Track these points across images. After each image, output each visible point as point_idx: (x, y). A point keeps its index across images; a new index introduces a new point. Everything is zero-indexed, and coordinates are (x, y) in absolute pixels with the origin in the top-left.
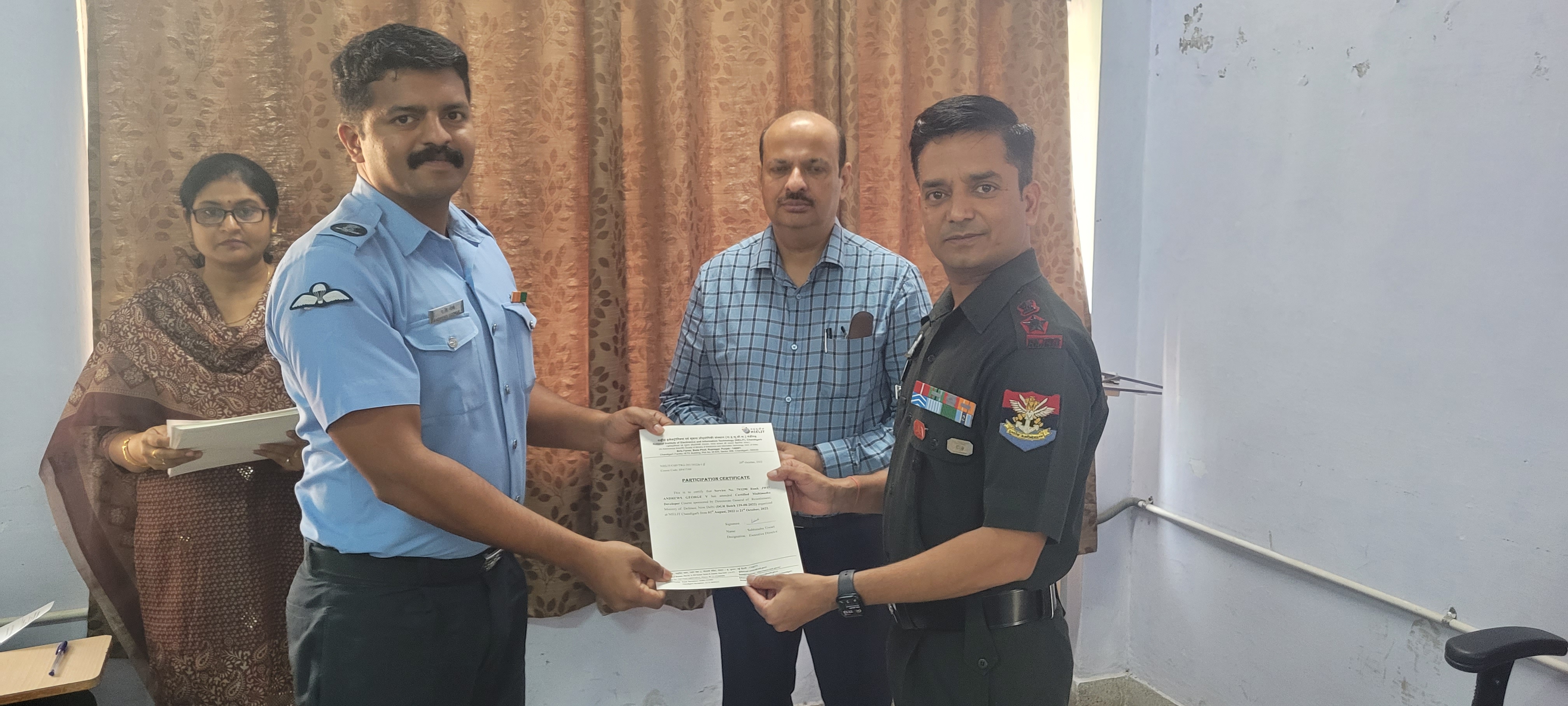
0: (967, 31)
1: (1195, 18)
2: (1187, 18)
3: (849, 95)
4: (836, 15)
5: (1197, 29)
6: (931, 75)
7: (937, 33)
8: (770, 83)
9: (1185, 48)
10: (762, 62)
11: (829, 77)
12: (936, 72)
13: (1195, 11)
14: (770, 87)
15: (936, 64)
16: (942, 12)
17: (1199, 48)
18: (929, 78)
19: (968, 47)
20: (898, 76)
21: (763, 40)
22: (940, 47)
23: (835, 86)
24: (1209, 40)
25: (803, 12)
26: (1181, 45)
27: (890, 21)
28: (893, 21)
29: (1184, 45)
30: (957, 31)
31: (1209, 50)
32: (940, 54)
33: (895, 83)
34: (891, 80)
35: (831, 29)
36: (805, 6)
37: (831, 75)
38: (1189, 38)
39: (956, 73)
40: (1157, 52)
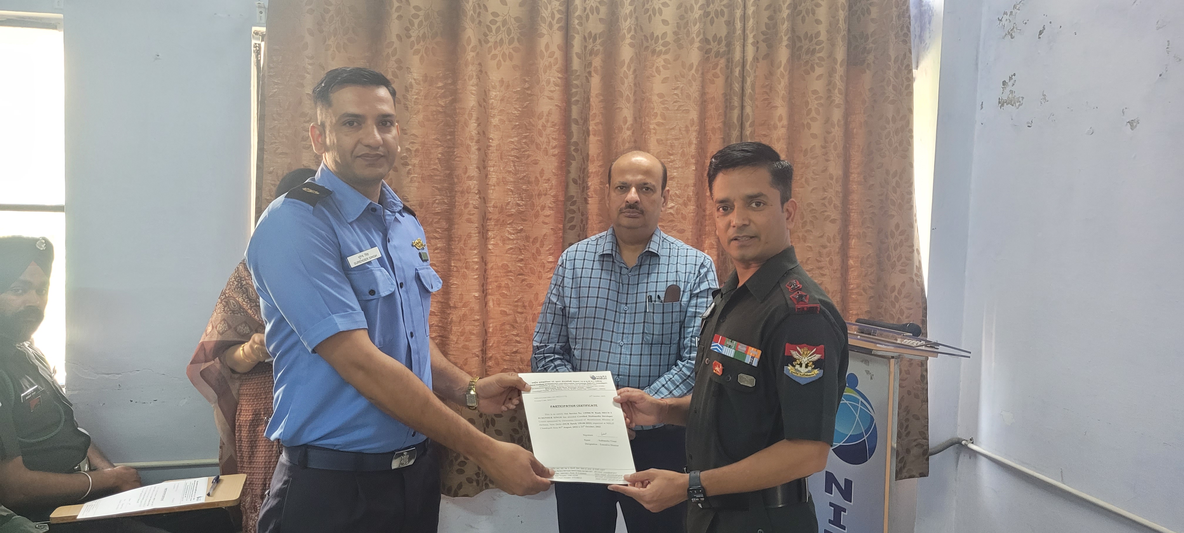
0: (836, 91)
1: (1010, 84)
2: (1004, 83)
3: (748, 134)
4: (740, 79)
5: (1011, 92)
6: (809, 121)
7: (815, 92)
8: (693, 126)
9: (1003, 105)
10: (687, 111)
11: (734, 122)
12: (814, 119)
13: (1011, 78)
14: (693, 129)
15: (813, 114)
16: (819, 77)
17: (1013, 105)
18: (808, 123)
19: (837, 102)
20: (785, 122)
21: (688, 96)
22: (816, 102)
24: (1021, 99)
25: (718, 77)
26: (999, 102)
27: (780, 84)
28: (783, 84)
29: (1001, 103)
30: (829, 91)
31: (1020, 107)
32: (816, 107)
33: (782, 127)
34: (779, 125)
35: (736, 89)
36: (719, 73)
37: (735, 121)
38: (1005, 98)
39: (827, 120)
40: (982, 108)
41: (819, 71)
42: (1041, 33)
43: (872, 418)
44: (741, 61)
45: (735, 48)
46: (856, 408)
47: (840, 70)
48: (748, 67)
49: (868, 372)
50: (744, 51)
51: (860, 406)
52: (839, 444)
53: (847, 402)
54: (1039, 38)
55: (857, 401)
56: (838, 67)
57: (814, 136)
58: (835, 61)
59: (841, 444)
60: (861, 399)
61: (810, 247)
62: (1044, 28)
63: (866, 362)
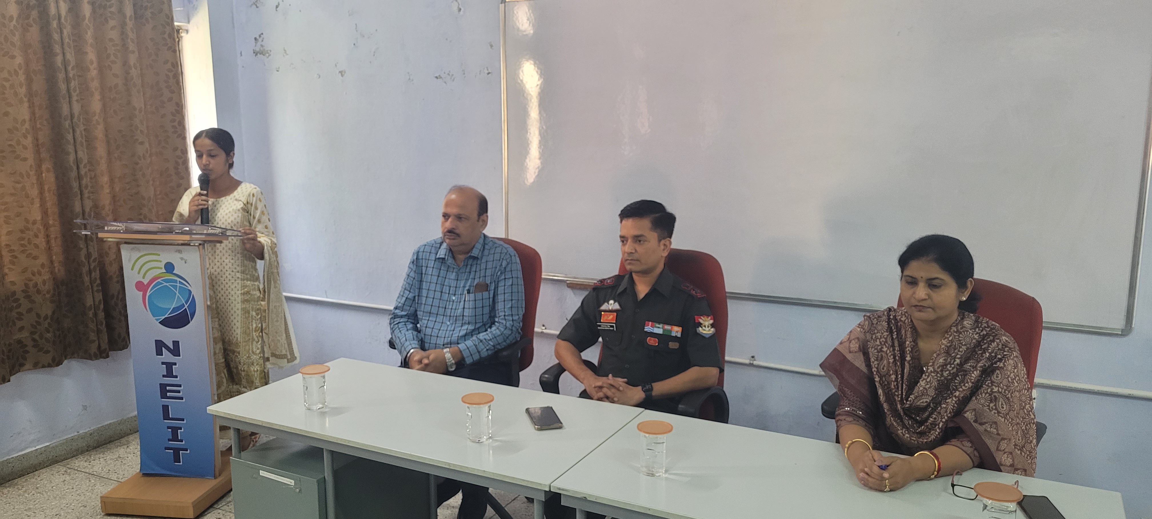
0: (129, 40)
1: (260, 40)
2: (256, 39)
4: (59, 31)
6: (110, 63)
7: (111, 40)
8: (20, 70)
9: (256, 55)
12: (113, 62)
13: (260, 36)
14: (21, 72)
15: (112, 58)
16: (113, 28)
17: (264, 55)
18: (109, 65)
19: (131, 49)
20: (95, 65)
22: (113, 48)
23: (63, 71)
24: (269, 52)
26: (254, 53)
27: (87, 34)
28: (89, 33)
29: (256, 53)
30: (123, 39)
31: (270, 57)
32: (114, 52)
33: (94, 69)
34: (92, 67)
37: (60, 65)
38: (258, 49)
39: (125, 63)
40: (241, 55)
41: (112, 23)
42: (277, 7)
43: (190, 292)
44: (57, 15)
45: (50, 4)
46: (175, 287)
47: (130, 24)
48: (63, 20)
50: (58, 7)
51: (178, 285)
52: (164, 317)
53: (167, 284)
54: (276, 10)
55: (176, 281)
56: (128, 20)
57: (116, 76)
59: (166, 316)
60: (179, 279)
62: (279, 4)
63: (180, 251)
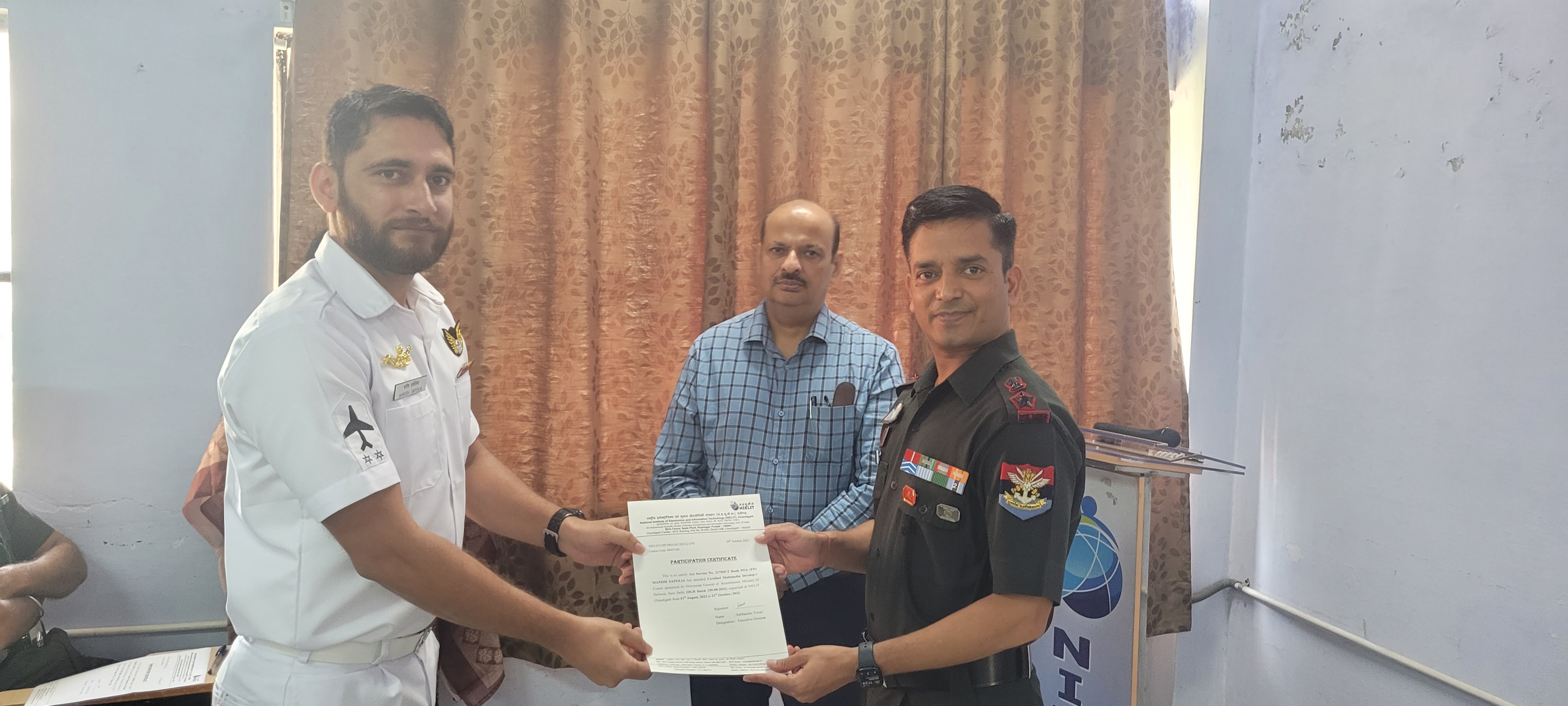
0: (1069, 119)
1: (1296, 110)
2: (1289, 109)
3: (951, 177)
5: (1298, 120)
6: (1033, 159)
7: (1040, 120)
8: (878, 165)
9: (1286, 138)
10: (870, 145)
11: (932, 160)
12: (1038, 156)
13: (1297, 103)
14: (878, 169)
15: (1038, 149)
16: (1045, 100)
17: (1300, 139)
19: (1069, 133)
20: (1001, 160)
21: (872, 125)
22: (1042, 133)
23: (938, 167)
24: (1310, 130)
25: (911, 99)
26: (1282, 135)
27: (993, 109)
28: (997, 107)
29: (1285, 135)
31: (1310, 140)
32: (1042, 139)
33: (997, 166)
34: (993, 163)
35: (936, 116)
36: (913, 94)
37: (934, 158)
38: (1290, 129)
39: (1057, 158)
40: (1260, 141)
41: (1045, 91)
42: (1336, 42)
43: (1115, 555)
44: (942, 77)
45: (934, 61)
46: (1094, 542)
47: (1073, 91)
48: (951, 86)
49: (1110, 495)
50: (945, 65)
51: (1099, 540)
52: (1071, 592)
53: (1083, 535)
54: (1334, 49)
55: (1095, 533)
56: (1070, 86)
57: (1039, 178)
58: (1067, 77)
59: (1075, 591)
60: (1100, 531)
61: (1035, 327)
62: (1340, 37)
63: (1107, 481)
